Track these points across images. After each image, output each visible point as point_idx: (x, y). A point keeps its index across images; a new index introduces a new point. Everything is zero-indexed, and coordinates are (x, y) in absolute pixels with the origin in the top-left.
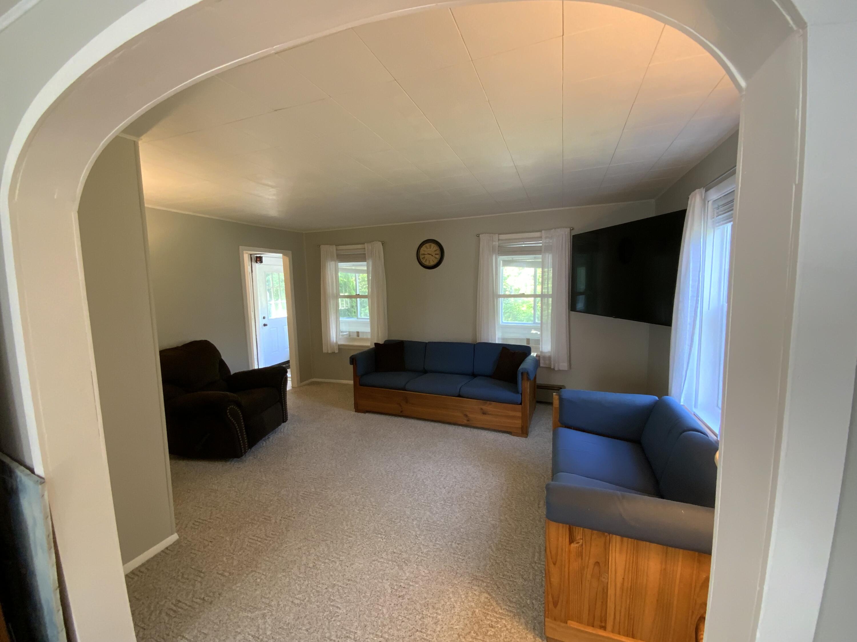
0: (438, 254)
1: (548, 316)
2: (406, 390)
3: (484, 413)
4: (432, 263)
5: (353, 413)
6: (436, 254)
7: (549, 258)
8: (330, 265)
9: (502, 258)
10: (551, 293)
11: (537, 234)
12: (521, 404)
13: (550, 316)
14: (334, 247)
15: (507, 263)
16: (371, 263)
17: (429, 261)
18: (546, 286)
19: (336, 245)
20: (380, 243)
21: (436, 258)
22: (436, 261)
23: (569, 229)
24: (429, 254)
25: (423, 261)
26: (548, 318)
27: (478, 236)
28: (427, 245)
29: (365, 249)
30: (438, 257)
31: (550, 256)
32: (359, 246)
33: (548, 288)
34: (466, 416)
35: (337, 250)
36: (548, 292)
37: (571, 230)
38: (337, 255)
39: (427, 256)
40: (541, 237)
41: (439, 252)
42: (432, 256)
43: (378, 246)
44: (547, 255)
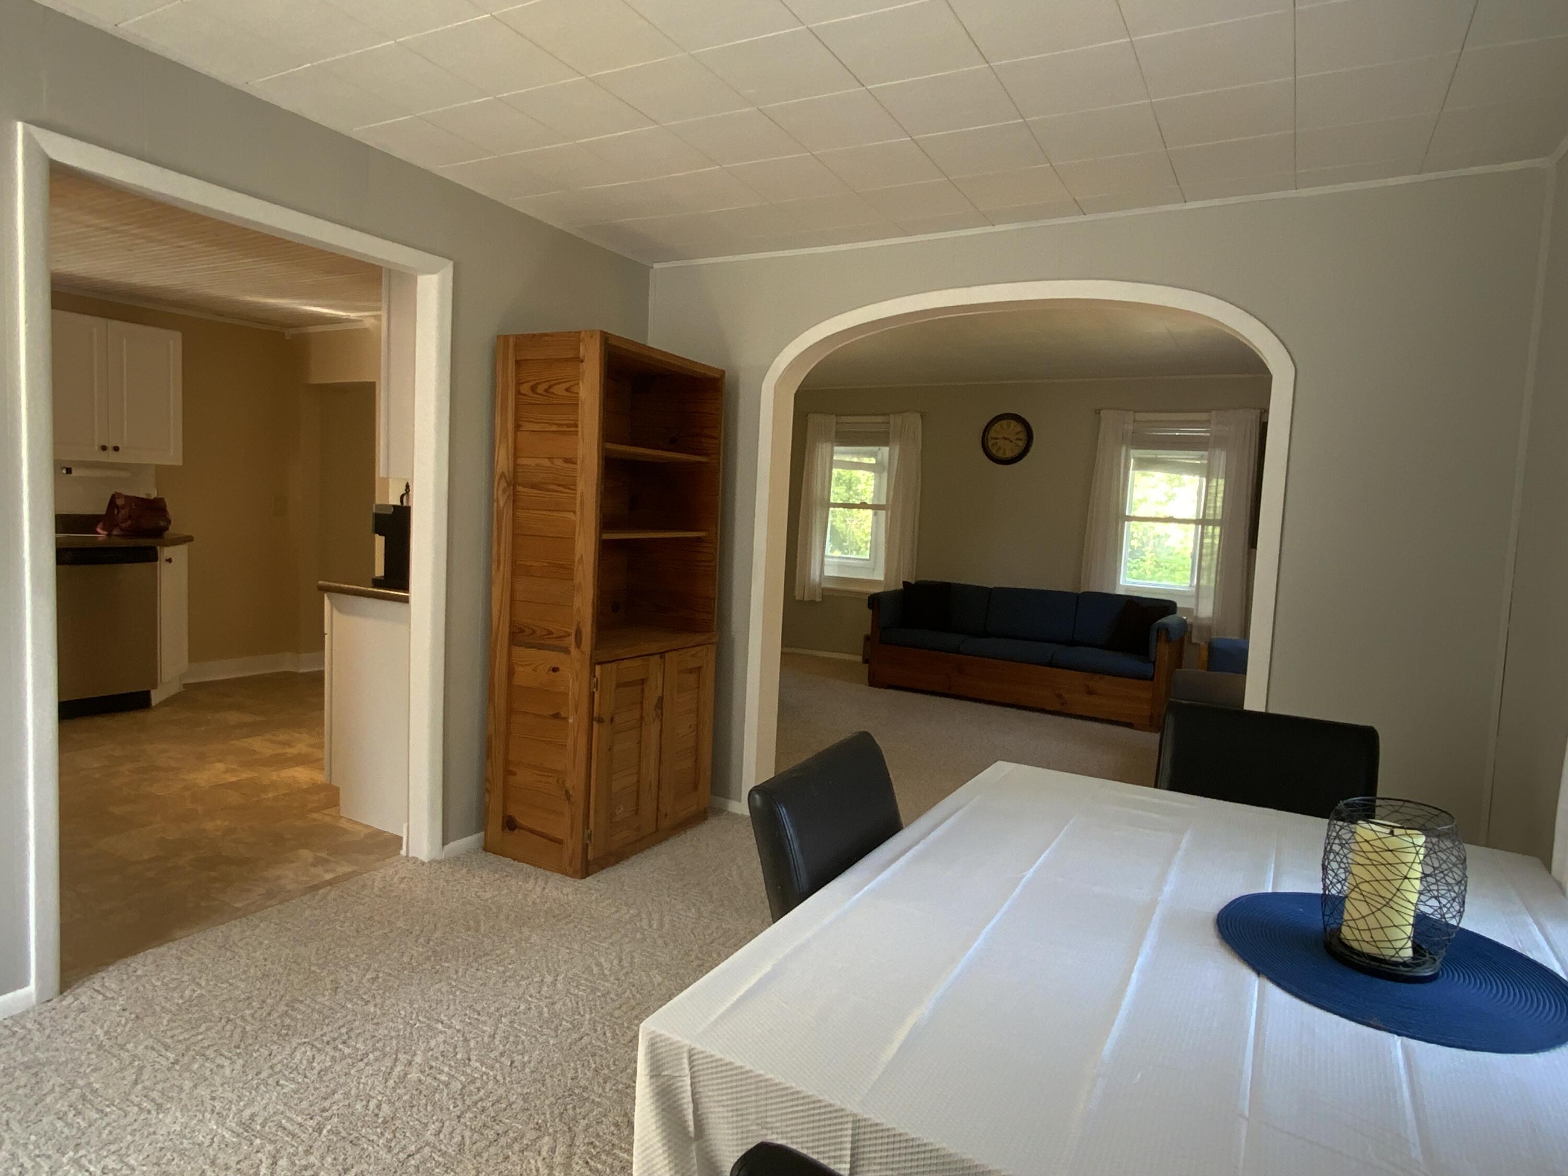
0: (1021, 440)
1: (1212, 554)
2: (959, 653)
3: (1090, 692)
4: (1009, 455)
5: (865, 688)
6: (1018, 439)
7: (1221, 457)
8: (822, 448)
9: (1135, 453)
10: (1219, 517)
11: (1203, 416)
12: (1152, 679)
13: (1215, 556)
14: (833, 419)
15: (1143, 464)
16: (897, 449)
17: (1005, 450)
18: (1212, 505)
19: (836, 416)
20: (919, 415)
21: (1017, 446)
22: (1017, 451)
23: (1259, 411)
24: (1006, 439)
25: (994, 451)
26: (1212, 560)
27: (1098, 412)
28: (1004, 423)
29: (889, 423)
30: (1022, 444)
31: (1223, 455)
32: (879, 419)
33: (1215, 507)
34: (1060, 696)
35: (837, 423)
36: (1215, 514)
37: (1261, 413)
38: (837, 432)
39: (1001, 443)
40: (1209, 421)
41: (1023, 436)
42: (1011, 441)
43: (915, 420)
44: (1217, 452)
